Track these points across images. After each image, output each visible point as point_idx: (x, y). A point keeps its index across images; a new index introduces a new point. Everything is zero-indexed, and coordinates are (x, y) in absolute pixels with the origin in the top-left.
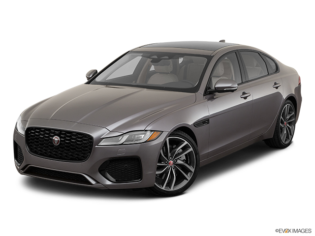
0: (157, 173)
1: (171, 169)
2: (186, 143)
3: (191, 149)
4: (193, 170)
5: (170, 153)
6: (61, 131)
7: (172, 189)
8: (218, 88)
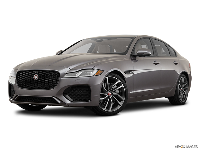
0: (100, 99)
1: (110, 98)
2: (119, 81)
3: (123, 86)
4: (124, 99)
5: (109, 87)
6: (39, 71)
7: (110, 111)
8: (138, 53)
